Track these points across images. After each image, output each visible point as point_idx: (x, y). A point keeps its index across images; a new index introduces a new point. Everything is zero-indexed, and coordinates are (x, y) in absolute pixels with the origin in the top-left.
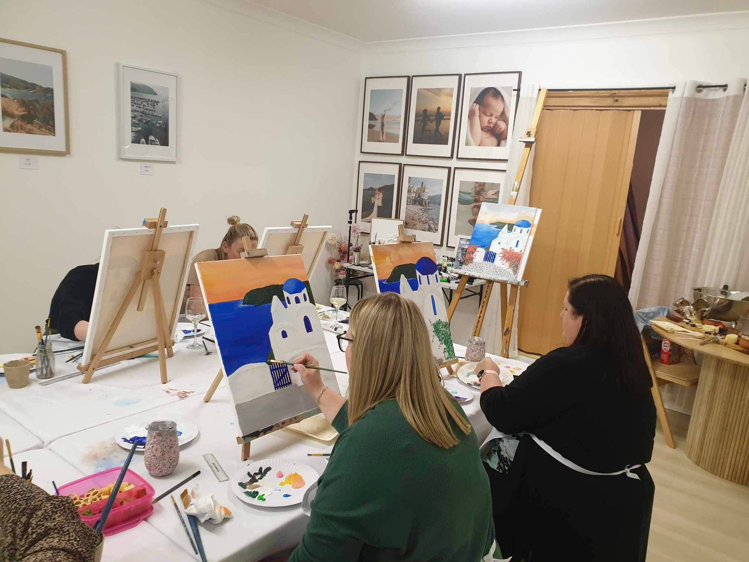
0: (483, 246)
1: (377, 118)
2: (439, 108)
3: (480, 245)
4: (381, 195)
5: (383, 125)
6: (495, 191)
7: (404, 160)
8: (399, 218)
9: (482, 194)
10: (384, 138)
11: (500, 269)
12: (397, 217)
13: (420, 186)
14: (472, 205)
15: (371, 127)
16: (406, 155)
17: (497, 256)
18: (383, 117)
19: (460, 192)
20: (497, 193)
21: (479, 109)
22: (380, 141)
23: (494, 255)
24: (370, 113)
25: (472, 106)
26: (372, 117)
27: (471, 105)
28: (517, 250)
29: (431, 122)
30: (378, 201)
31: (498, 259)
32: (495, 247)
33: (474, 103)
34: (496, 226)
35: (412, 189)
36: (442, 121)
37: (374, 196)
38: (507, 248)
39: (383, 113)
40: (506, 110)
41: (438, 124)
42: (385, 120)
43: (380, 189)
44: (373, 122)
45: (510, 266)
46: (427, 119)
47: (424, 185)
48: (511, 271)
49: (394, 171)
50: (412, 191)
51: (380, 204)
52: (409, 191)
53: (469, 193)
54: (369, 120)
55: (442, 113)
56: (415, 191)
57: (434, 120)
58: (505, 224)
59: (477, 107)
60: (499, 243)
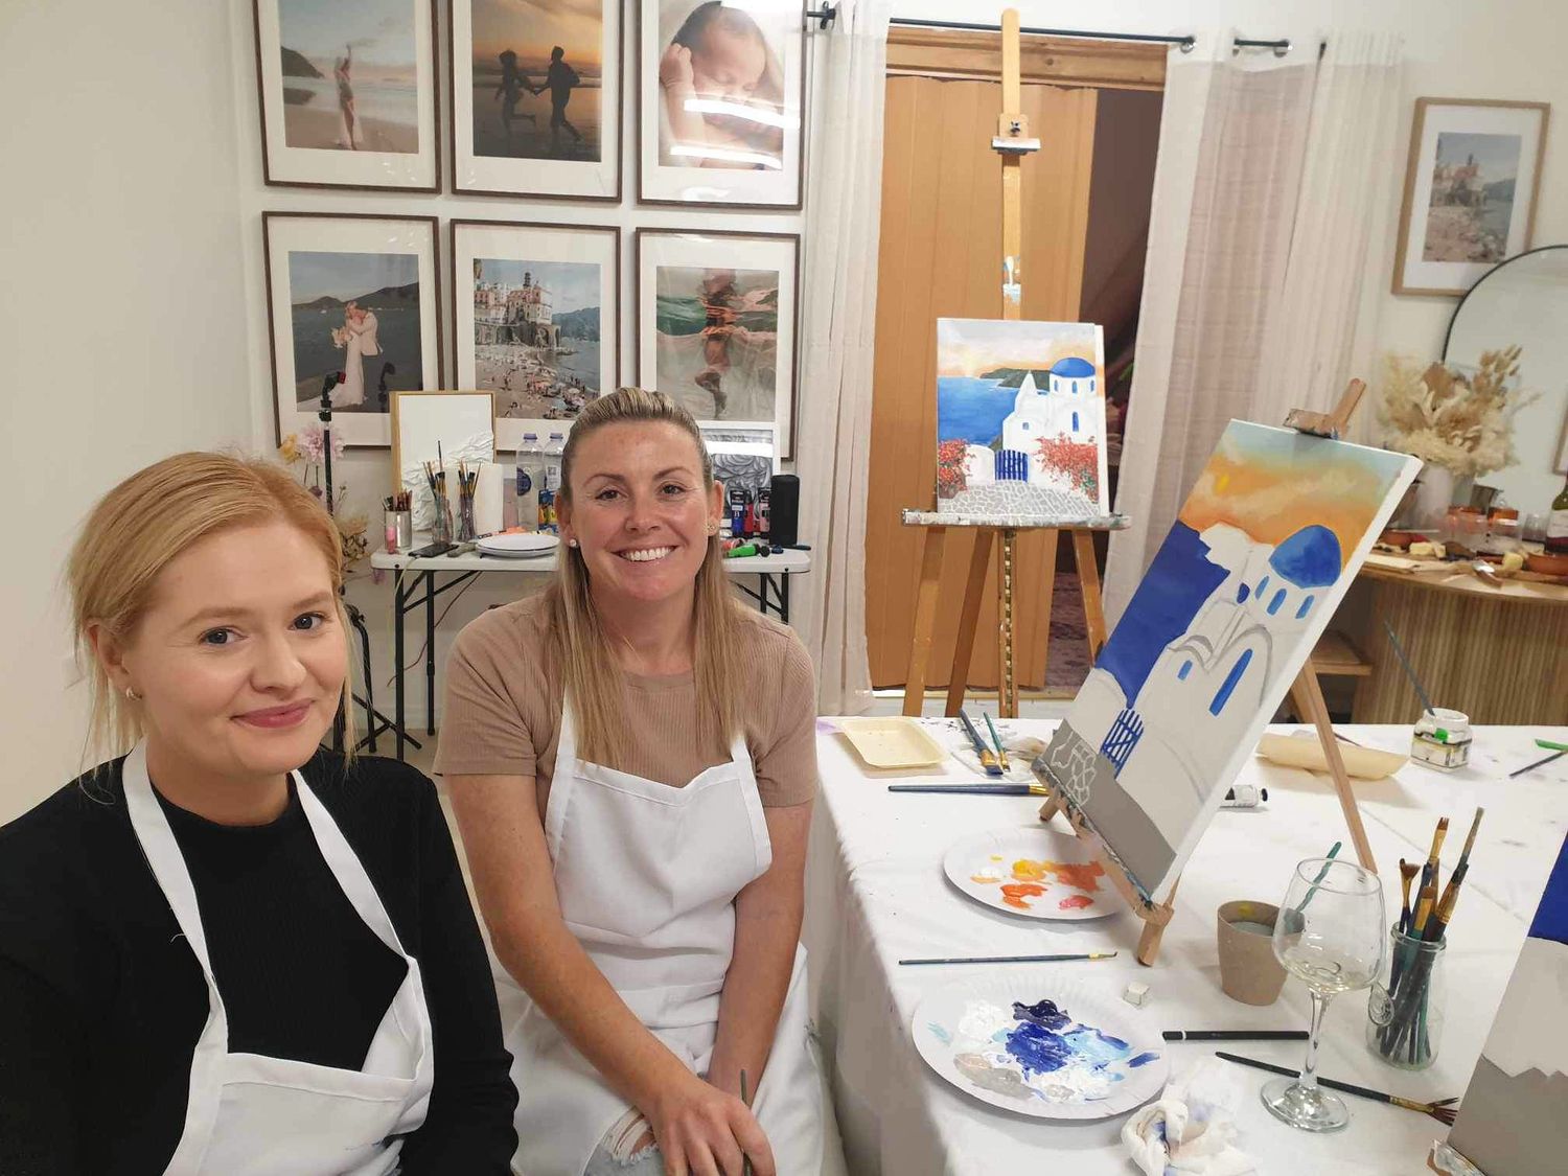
0: (981, 440)
1: (319, 68)
2: (558, 52)
3: (972, 436)
4: (371, 320)
5: (346, 96)
6: (767, 292)
7: (445, 208)
8: (455, 387)
9: (730, 303)
10: (358, 135)
11: (1051, 495)
12: (448, 381)
13: (520, 287)
14: (702, 334)
15: (292, 97)
16: (455, 192)
17: (1031, 461)
18: (345, 66)
19: (658, 298)
20: (774, 295)
21: (692, 61)
22: (341, 147)
23: (1022, 459)
24: (284, 51)
25: (670, 50)
26: (293, 63)
27: (665, 49)
28: (1079, 438)
29: (536, 93)
30: (360, 340)
31: (1035, 468)
32: (1015, 438)
33: (673, 43)
34: (1001, 381)
35: (491, 297)
36: (573, 90)
37: (341, 324)
38: (1051, 435)
39: (344, 54)
40: (773, 70)
41: (560, 100)
42: (354, 79)
43: (363, 303)
44: (301, 83)
45: (1076, 483)
46: (516, 81)
47: (532, 282)
48: (1081, 493)
49: (415, 241)
50: (492, 302)
51: (372, 349)
52: (480, 302)
53: (689, 302)
54: (284, 74)
55: (573, 66)
56: (504, 300)
57: (543, 88)
58: (1025, 372)
59: (684, 56)
60: (1025, 426)
